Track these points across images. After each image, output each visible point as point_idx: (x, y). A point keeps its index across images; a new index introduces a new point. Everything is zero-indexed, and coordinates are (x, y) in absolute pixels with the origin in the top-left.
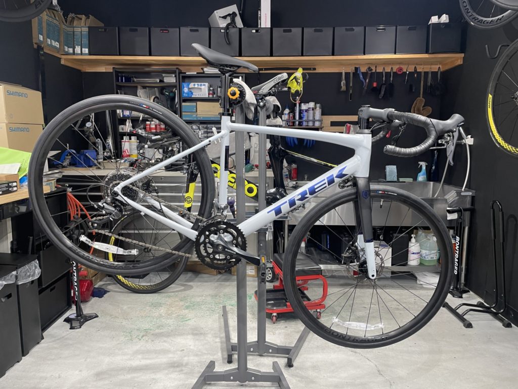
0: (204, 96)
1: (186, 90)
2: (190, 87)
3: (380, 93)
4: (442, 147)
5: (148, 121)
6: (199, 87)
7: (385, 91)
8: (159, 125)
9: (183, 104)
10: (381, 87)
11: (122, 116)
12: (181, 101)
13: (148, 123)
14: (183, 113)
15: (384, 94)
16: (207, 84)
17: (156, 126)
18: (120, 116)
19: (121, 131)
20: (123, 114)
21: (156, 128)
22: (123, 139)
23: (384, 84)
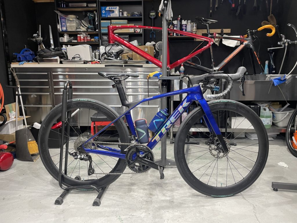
0: (116, 16)
1: (103, 12)
2: (106, 10)
3: (237, 12)
4: (281, 47)
5: (79, 34)
6: (113, 9)
7: (240, 9)
8: (86, 38)
9: (102, 21)
10: (238, 6)
11: (61, 31)
12: (100, 20)
13: (78, 35)
14: (101, 28)
15: (240, 12)
16: (118, 7)
17: (84, 37)
18: (60, 31)
19: (61, 41)
20: (62, 29)
21: (84, 39)
22: (62, 47)
23: (240, 5)
